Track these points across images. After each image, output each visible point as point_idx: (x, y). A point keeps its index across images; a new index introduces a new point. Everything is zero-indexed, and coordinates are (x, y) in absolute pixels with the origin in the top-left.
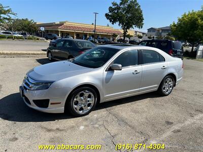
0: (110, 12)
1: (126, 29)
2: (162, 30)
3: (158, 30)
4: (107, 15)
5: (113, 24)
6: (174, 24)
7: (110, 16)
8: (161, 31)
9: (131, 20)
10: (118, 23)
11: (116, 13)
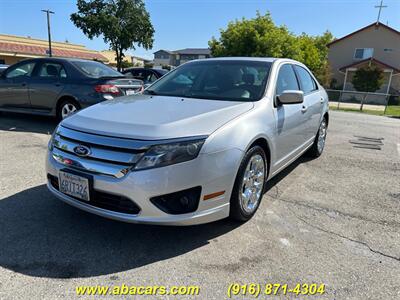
0: (81, 11)
1: (121, 50)
2: (181, 55)
3: (174, 56)
4: (74, 18)
5: (90, 37)
6: (214, 41)
7: (83, 20)
8: (178, 57)
9: (131, 31)
10: (102, 36)
11: (95, 15)
